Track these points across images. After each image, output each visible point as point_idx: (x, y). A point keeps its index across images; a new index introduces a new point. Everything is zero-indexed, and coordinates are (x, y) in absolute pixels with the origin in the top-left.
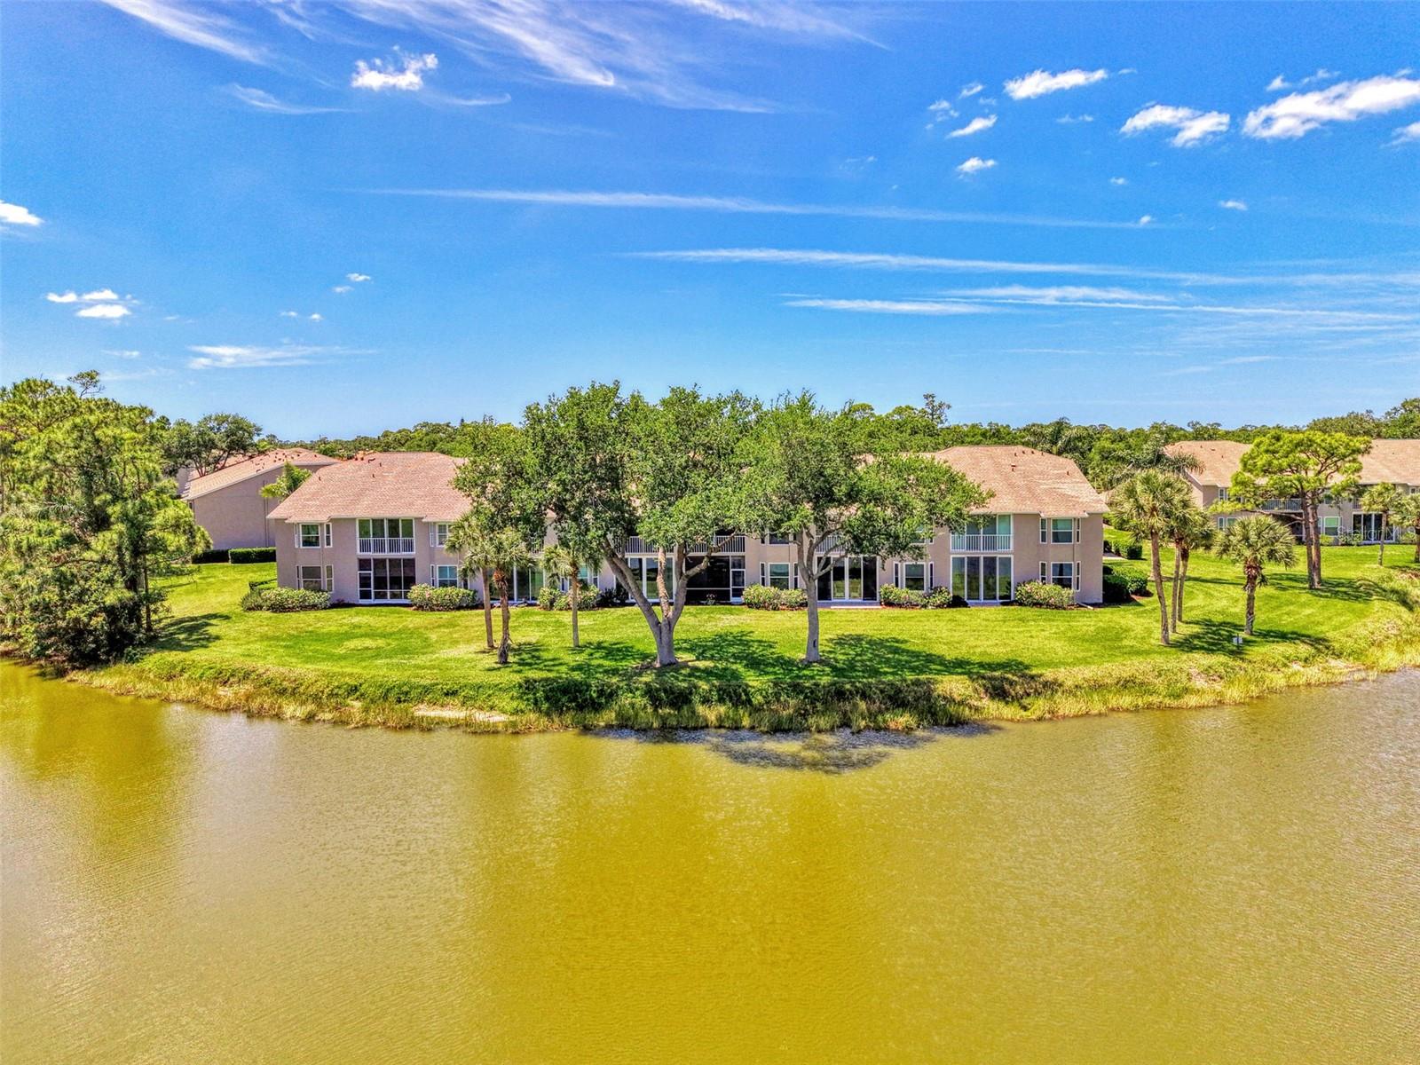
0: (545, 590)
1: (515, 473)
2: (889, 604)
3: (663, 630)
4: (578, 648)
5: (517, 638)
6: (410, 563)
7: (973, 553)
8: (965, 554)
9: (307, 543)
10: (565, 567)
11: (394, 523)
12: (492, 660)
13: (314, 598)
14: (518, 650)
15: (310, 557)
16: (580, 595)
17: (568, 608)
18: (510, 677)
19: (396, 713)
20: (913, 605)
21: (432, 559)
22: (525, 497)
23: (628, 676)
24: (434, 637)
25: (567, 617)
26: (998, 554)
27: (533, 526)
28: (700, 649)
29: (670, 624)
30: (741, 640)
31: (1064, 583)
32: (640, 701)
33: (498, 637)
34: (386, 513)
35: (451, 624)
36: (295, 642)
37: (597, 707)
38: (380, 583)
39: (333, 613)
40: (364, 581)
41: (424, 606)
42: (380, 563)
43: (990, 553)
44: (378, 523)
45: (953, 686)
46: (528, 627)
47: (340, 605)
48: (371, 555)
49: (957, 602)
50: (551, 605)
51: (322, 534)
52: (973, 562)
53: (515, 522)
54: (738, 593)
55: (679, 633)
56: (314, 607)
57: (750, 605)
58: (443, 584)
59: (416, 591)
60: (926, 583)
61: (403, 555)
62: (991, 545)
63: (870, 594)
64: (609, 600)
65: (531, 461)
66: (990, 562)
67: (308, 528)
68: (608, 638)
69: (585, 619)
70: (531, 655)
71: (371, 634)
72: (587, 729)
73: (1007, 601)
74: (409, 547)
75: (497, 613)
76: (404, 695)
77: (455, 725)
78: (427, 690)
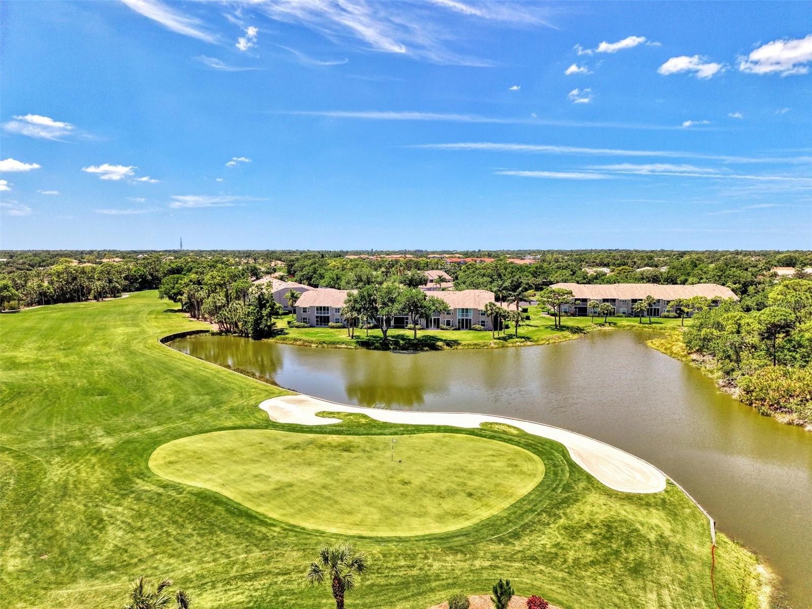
0: (360, 324)
1: (355, 301)
2: (442, 329)
3: (385, 332)
4: (367, 336)
5: (355, 334)
6: (328, 317)
7: (463, 318)
8: (461, 318)
9: (304, 312)
10: (365, 319)
11: (324, 307)
12: (350, 338)
13: (306, 325)
14: (355, 336)
15: (304, 315)
16: (369, 325)
17: (365, 328)
18: (353, 340)
19: (334, 346)
20: (447, 330)
21: (334, 316)
22: (358, 306)
23: (377, 341)
24: (336, 334)
25: (365, 330)
26: (469, 318)
27: (359, 311)
28: (393, 337)
29: (386, 331)
30: (403, 336)
31: (484, 325)
32: (379, 345)
33: (351, 334)
34: (322, 305)
35: (339, 331)
36: (306, 334)
37: (371, 346)
38: (321, 322)
39: (311, 329)
40: (317, 321)
41: (332, 327)
42: (321, 317)
43: (467, 318)
44: (321, 307)
45: (440, 343)
46: (358, 332)
47: (311, 326)
48: (319, 315)
49: (459, 329)
50: (362, 328)
51: (307, 310)
52: (463, 320)
53: (355, 311)
54: (406, 326)
55: (387, 334)
56: (306, 327)
57: (409, 329)
58: (336, 322)
59: (330, 324)
60: (451, 324)
61: (326, 315)
62: (467, 316)
63: (438, 327)
64: (375, 327)
65: (359, 300)
66: (467, 320)
67: (304, 308)
68: (374, 335)
69: (369, 331)
70: (358, 337)
71: (322, 333)
72: (368, 349)
73: (471, 329)
74: (328, 313)
75: (351, 329)
76: (334, 343)
77: (345, 348)
78: (338, 342)
